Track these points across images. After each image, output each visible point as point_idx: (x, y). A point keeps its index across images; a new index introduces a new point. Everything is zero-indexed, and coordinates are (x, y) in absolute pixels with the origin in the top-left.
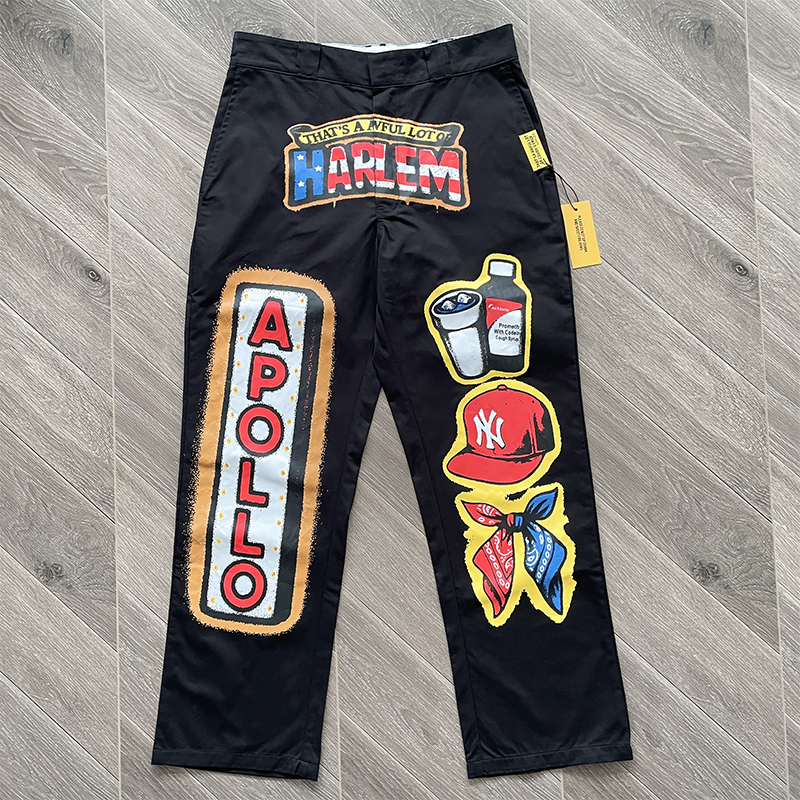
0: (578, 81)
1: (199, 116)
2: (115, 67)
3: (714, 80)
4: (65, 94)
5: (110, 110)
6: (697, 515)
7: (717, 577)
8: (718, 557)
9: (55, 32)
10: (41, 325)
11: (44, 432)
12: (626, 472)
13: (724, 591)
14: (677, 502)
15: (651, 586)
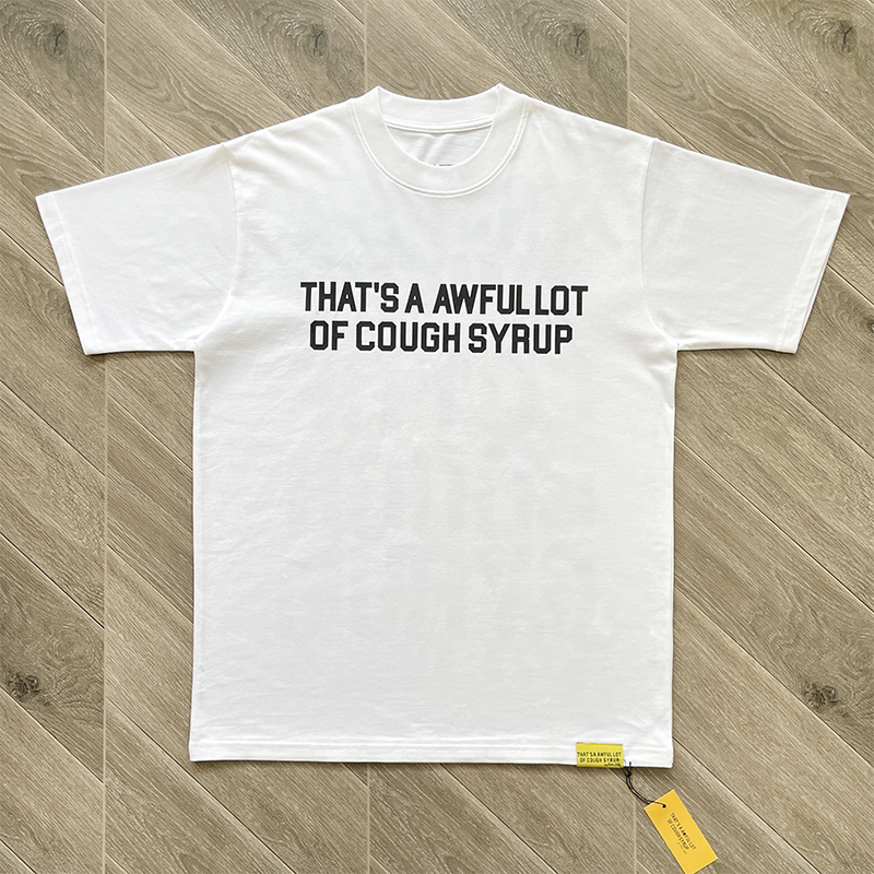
0: (686, 93)
1: (219, 132)
2: (118, 71)
3: (854, 95)
4: (55, 103)
5: (110, 123)
6: (812, 628)
7: (834, 703)
8: (836, 679)
9: (46, 27)
10: (20, 387)
11: (21, 516)
12: (728, 575)
13: (841, 719)
14: (788, 611)
15: (753, 712)
